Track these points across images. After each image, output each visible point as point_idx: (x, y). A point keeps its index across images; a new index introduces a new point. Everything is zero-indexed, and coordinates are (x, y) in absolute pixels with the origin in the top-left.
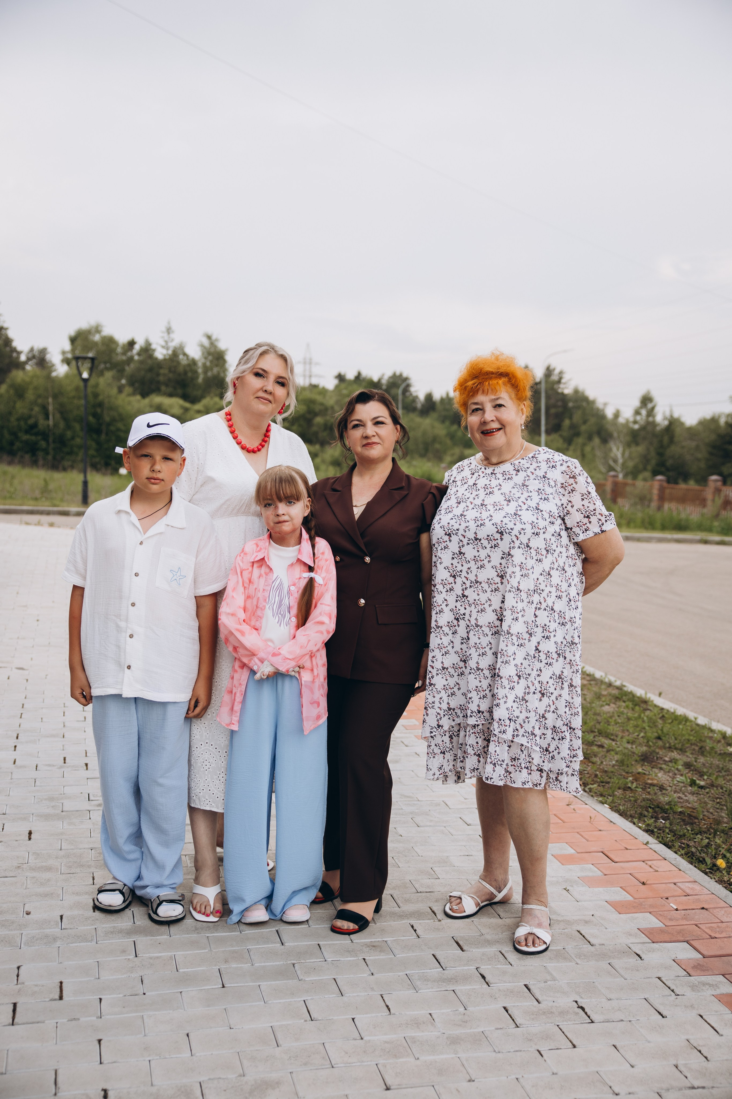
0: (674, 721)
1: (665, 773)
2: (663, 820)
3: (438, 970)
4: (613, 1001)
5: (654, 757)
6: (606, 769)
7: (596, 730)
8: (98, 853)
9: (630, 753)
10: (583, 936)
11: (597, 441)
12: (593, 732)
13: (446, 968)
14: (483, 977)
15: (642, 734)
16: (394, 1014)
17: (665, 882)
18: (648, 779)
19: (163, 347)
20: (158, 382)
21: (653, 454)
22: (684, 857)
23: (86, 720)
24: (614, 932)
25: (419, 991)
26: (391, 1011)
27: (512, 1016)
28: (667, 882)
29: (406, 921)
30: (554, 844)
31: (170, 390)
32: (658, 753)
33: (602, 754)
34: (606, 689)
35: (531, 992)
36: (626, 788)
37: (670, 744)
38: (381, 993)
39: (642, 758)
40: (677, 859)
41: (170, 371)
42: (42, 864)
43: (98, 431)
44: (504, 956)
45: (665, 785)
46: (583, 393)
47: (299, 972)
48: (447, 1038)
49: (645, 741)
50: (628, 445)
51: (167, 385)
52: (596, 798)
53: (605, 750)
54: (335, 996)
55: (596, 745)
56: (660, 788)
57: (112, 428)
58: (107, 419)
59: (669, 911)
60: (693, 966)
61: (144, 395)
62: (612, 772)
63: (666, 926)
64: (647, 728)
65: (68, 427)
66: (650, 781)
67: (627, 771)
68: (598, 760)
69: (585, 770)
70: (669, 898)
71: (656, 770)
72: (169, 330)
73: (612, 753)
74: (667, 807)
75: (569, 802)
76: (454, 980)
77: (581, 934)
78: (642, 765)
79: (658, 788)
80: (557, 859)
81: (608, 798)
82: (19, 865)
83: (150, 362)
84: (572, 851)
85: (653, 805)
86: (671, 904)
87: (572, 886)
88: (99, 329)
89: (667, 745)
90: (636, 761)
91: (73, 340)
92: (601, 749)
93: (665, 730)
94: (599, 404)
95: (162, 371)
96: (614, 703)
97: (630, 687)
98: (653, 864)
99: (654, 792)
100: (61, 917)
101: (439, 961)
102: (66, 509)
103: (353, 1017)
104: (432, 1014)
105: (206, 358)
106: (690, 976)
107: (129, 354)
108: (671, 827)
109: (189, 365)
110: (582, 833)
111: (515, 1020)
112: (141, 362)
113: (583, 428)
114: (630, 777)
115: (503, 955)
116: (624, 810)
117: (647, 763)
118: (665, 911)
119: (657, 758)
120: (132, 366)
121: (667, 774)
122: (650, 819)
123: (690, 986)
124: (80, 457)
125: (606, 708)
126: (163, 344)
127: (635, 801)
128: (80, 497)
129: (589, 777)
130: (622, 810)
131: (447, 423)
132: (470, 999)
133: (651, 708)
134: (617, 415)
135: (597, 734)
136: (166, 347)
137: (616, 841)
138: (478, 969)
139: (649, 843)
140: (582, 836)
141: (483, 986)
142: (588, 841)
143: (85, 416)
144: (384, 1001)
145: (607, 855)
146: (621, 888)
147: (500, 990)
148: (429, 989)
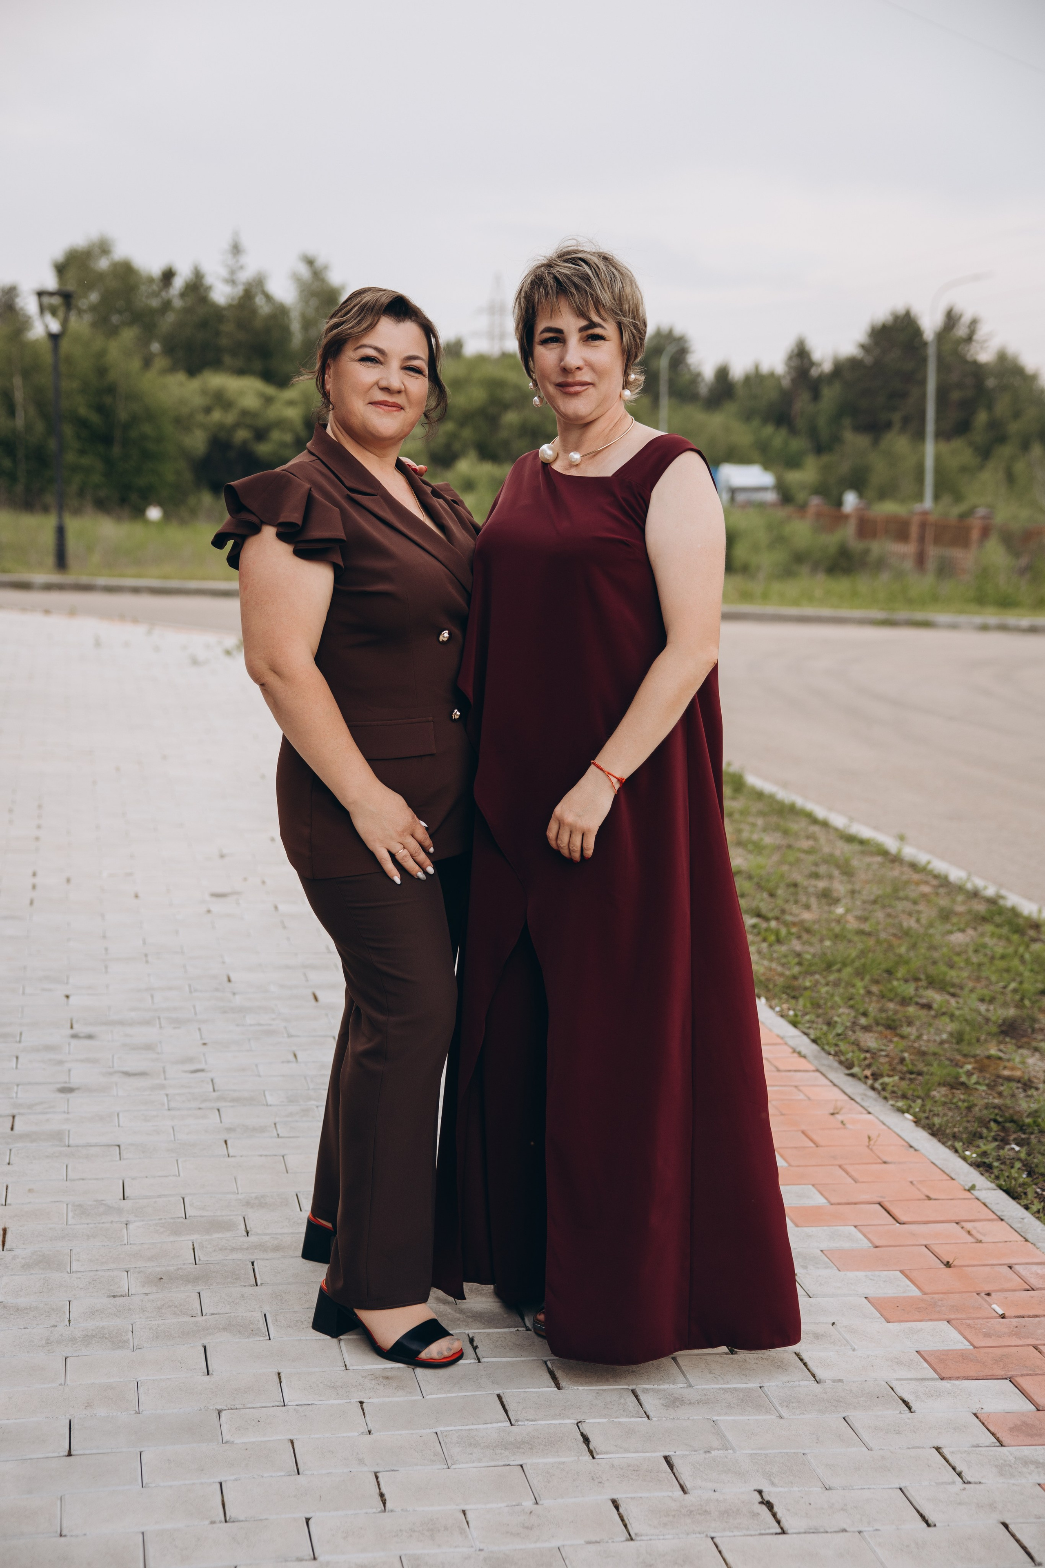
1: (1043, 1057)
2: (1017, 1144)
3: (500, 1425)
4: (834, 1491)
5: (1027, 1027)
6: (924, 1048)
9: (980, 1019)
10: (804, 1364)
12: (917, 979)
13: (517, 1421)
14: (586, 1440)
15: (1013, 985)
16: (392, 1511)
17: (991, 1262)
18: (1005, 1068)
19: (226, 281)
20: (218, 348)
22: (1041, 1215)
24: (868, 1356)
25: (453, 1467)
26: (388, 1505)
27: (625, 1518)
28: (995, 1262)
29: (461, 1330)
31: (239, 362)
32: (1037, 1020)
33: (926, 1019)
34: (964, 903)
35: (675, 1470)
36: (955, 1085)
38: (376, 1470)
39: (1003, 1029)
40: (1025, 1220)
41: (240, 327)
43: (106, 439)
44: (638, 1400)
45: (1035, 1080)
47: (225, 1428)
48: (485, 1559)
49: (1017, 998)
51: (234, 354)
52: (891, 1102)
53: (933, 1013)
54: (283, 1474)
55: (917, 1004)
56: (1025, 1084)
57: (133, 434)
58: (123, 415)
59: (987, 1318)
60: (1012, 1425)
61: (193, 371)
62: (935, 1054)
63: (975, 1347)
65: (52, 430)
66: (1006, 1073)
67: (965, 1052)
68: (913, 1032)
69: (882, 1050)
70: (993, 1294)
71: (1024, 1052)
72: (236, 249)
73: (946, 1019)
74: (1028, 1120)
75: (836, 1108)
76: (527, 1445)
77: (802, 1360)
78: (1000, 1043)
79: (1019, 1085)
81: (914, 1102)
83: (201, 309)
84: (821, 1201)
85: (1001, 1116)
86: (994, 1306)
88: (107, 247)
90: (989, 1034)
91: (61, 269)
92: (923, 1013)
95: (225, 328)
96: (975, 929)
97: (1012, 899)
98: (975, 1228)
99: (1011, 1092)
101: (507, 1407)
102: (25, 577)
103: (308, 1516)
104: (467, 1512)
105: (306, 302)
106: (1002, 1445)
107: (164, 295)
108: (1029, 1158)
109: (273, 316)
110: (847, 1167)
111: (629, 1526)
112: (187, 311)
113: (1014, 427)
114: (970, 1063)
115: (636, 1397)
116: (942, 1126)
117: (1012, 1038)
118: (978, 1318)
119: (1033, 1029)
120: (170, 317)
122: (992, 1142)
123: (996, 1466)
124: (74, 488)
125: (958, 938)
126: (226, 275)
127: (969, 1109)
128: (51, 556)
129: (887, 1063)
130: (937, 1126)
131: (756, 423)
132: (550, 1482)
135: (924, 983)
136: (232, 282)
137: (911, 1182)
138: (579, 1424)
139: (977, 1188)
140: (847, 1173)
141: (580, 1458)
142: (856, 1181)
143: (83, 411)
144: (379, 1485)
145: (888, 1209)
146: (902, 1272)
147: (613, 1466)
148: (473, 1462)
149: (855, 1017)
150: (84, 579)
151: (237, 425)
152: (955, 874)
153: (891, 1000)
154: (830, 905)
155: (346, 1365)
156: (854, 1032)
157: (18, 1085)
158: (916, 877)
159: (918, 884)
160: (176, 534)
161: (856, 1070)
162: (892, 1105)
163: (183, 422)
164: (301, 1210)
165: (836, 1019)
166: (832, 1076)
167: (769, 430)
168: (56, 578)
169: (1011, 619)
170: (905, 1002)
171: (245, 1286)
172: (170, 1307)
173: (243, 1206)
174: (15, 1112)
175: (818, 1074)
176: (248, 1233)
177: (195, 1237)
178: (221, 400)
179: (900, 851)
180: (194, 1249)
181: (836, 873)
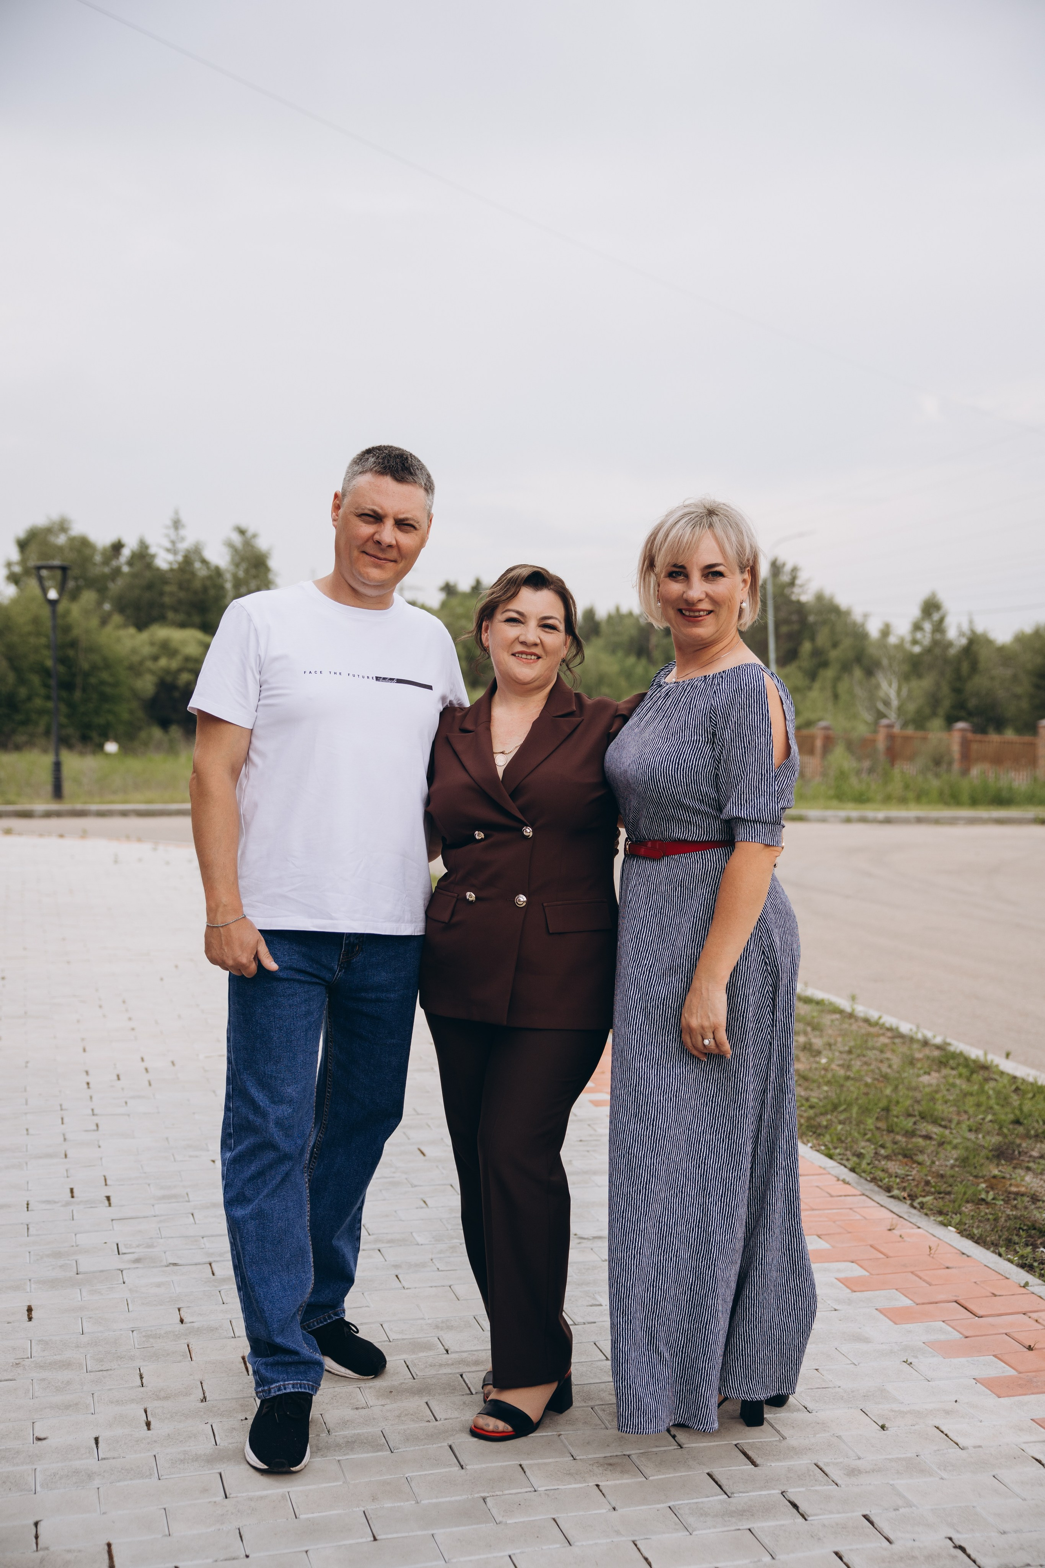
0: (1037, 1096)
1: (1036, 1175)
2: (1044, 1247)
3: (719, 1498)
4: (1009, 1534)
5: (1014, 1151)
6: (942, 1172)
7: (916, 1113)
8: (144, 1336)
9: (975, 1147)
10: (946, 1435)
11: (858, 673)
12: (910, 1115)
13: (732, 1493)
14: (795, 1506)
15: (989, 1117)
18: (1011, 1185)
19: (168, 550)
20: (163, 606)
21: (945, 690)
23: (100, 1128)
24: (995, 1426)
25: (694, 1533)
26: (653, 1565)
27: (850, 1565)
30: (877, 1292)
31: (180, 617)
32: (1019, 1146)
33: (932, 1148)
34: (920, 1051)
35: (876, 1526)
36: (979, 1201)
37: (1036, 1131)
38: (633, 1539)
39: (996, 1153)
41: (181, 587)
42: (55, 1357)
43: (68, 686)
44: (824, 1472)
45: (1038, 1194)
46: (831, 601)
47: (494, 1511)
49: (997, 1127)
50: (906, 677)
51: (176, 610)
52: (932, 1218)
53: (934, 1143)
54: (558, 1546)
55: (921, 1136)
56: (1032, 1198)
57: (93, 680)
58: (84, 665)
61: (141, 626)
62: (953, 1176)
64: (996, 1107)
65: (22, 680)
66: (1014, 1189)
67: (975, 1174)
68: (927, 1159)
69: (908, 1175)
71: (1020, 1171)
72: (177, 524)
73: (949, 1147)
75: (892, 1225)
76: (748, 1513)
77: (942, 1432)
78: (998, 1165)
79: (1028, 1199)
80: (885, 1315)
81: (951, 1217)
82: (17, 1361)
83: (148, 574)
84: (908, 1302)
85: (1024, 1225)
87: (916, 1357)
88: (65, 526)
89: (1032, 1132)
90: (988, 1158)
91: (23, 545)
92: (928, 1142)
93: (1026, 1109)
94: (857, 615)
95: (168, 589)
96: (938, 1071)
97: (958, 1046)
98: (1040, 1317)
99: (1023, 1205)
100: (97, 1440)
101: (719, 1483)
102: (27, 807)
105: (237, 565)
107: (114, 563)
109: (210, 578)
110: (919, 1273)
112: (134, 575)
113: (833, 654)
114: (982, 1183)
115: (821, 1469)
116: (981, 1235)
117: (1005, 1160)
119: (1019, 1153)
120: (120, 582)
121: (1040, 1177)
122: (1024, 1247)
124: (41, 729)
125: (925, 1079)
126: (168, 545)
127: (996, 1220)
128: (49, 788)
129: (917, 1186)
130: (978, 1235)
131: (620, 654)
132: (777, 1541)
133: (996, 1077)
134: (886, 632)
135: (918, 1118)
136: (173, 551)
137: (975, 1283)
138: (784, 1494)
139: (1030, 1285)
140: (920, 1278)
141: (796, 1520)
142: (930, 1285)
143: (49, 663)
144: (639, 1551)
145: (965, 1306)
146: (995, 1356)
147: (824, 1525)
148: (710, 1528)
149: (876, 1149)
150: (79, 807)
151: (180, 670)
152: (905, 1028)
153: (898, 1134)
154: (815, 1056)
155: (572, 1456)
156: (879, 1161)
157: (203, 1238)
158: (873, 1030)
159: (878, 1035)
160: (135, 764)
161: (896, 1192)
162: (935, 1220)
163: (136, 669)
164: (483, 1331)
165: (862, 1151)
166: (877, 1198)
167: (631, 660)
168: (54, 807)
169: (870, 814)
170: (910, 1134)
171: (463, 1395)
172: (406, 1415)
173: (434, 1329)
174: (211, 1260)
175: (864, 1197)
176: (447, 1351)
177: (404, 1356)
178: (166, 649)
179: (853, 1010)
180: (408, 1366)
181: (809, 1029)
